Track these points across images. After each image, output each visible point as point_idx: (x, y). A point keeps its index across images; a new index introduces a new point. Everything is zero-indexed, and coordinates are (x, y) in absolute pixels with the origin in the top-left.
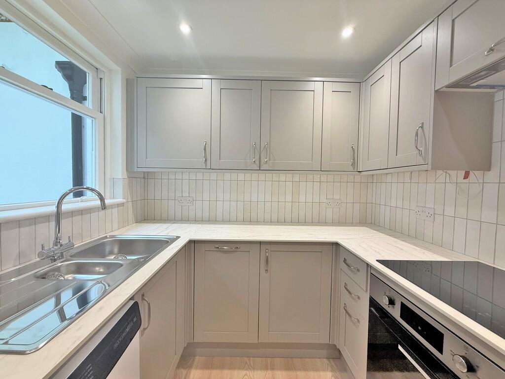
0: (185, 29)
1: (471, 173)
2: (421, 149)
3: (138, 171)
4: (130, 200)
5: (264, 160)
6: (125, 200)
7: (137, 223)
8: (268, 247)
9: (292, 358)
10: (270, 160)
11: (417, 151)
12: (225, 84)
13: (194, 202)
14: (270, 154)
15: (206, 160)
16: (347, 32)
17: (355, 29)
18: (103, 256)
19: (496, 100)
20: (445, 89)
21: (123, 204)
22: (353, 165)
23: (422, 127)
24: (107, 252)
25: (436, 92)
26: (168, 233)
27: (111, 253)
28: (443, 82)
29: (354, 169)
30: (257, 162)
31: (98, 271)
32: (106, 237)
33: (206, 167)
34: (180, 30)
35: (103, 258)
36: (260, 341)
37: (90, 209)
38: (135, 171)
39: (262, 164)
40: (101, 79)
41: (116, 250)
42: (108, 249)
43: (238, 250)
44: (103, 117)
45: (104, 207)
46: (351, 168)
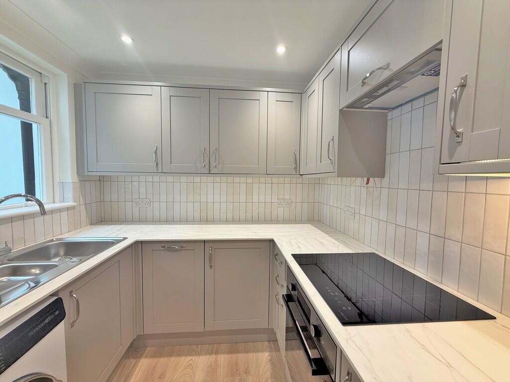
0: (127, 39)
1: (370, 179)
2: (332, 159)
3: (89, 174)
4: (82, 202)
5: (213, 164)
6: (75, 204)
7: (92, 225)
8: (212, 245)
9: (237, 343)
10: (219, 165)
11: (330, 161)
12: (173, 91)
13: (152, 203)
14: (219, 159)
15: (157, 164)
16: (281, 50)
17: (287, 48)
18: (49, 258)
19: (388, 119)
20: (345, 109)
21: (73, 208)
22: (295, 169)
23: (333, 140)
24: (52, 256)
25: (341, 110)
26: (117, 235)
27: (56, 255)
28: (344, 104)
29: (296, 172)
30: (207, 167)
31: (34, 272)
32: (52, 241)
33: (157, 170)
34: (121, 40)
35: (48, 260)
36: (206, 330)
37: (34, 214)
38: (86, 174)
39: (211, 167)
40: (45, 84)
41: (62, 253)
42: (53, 251)
43: (183, 249)
44: (49, 122)
45: (43, 212)
46: (293, 172)
